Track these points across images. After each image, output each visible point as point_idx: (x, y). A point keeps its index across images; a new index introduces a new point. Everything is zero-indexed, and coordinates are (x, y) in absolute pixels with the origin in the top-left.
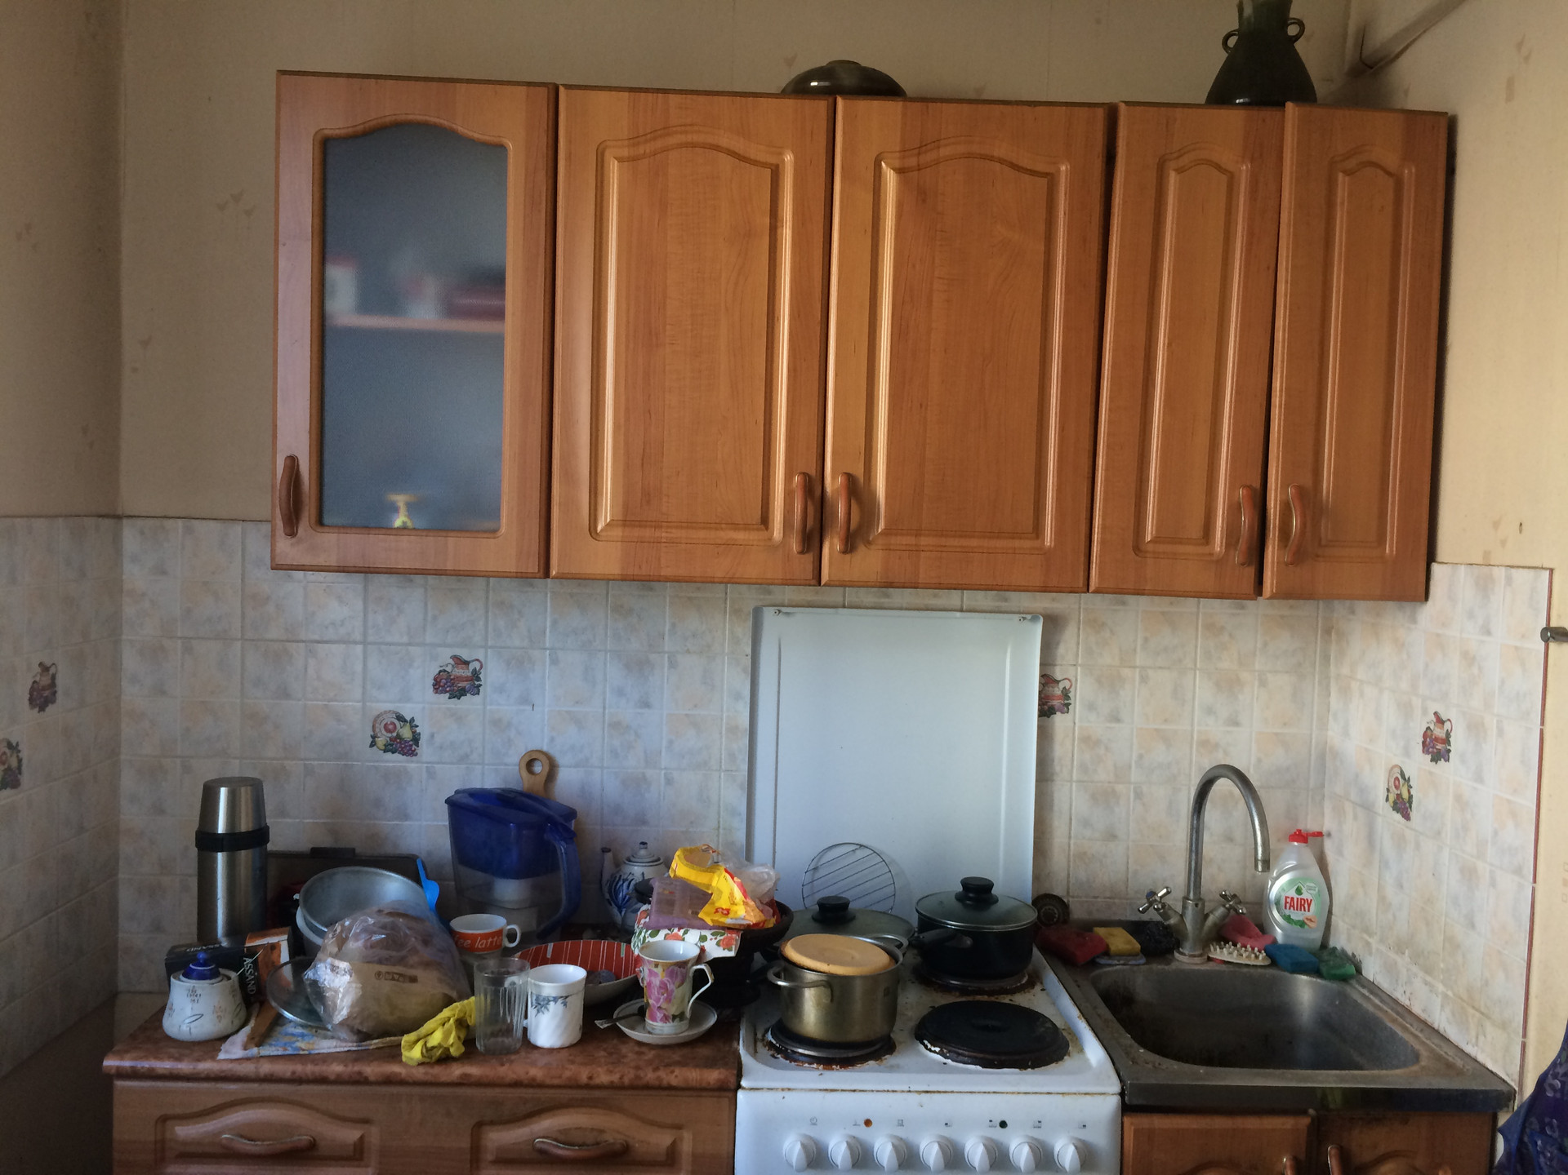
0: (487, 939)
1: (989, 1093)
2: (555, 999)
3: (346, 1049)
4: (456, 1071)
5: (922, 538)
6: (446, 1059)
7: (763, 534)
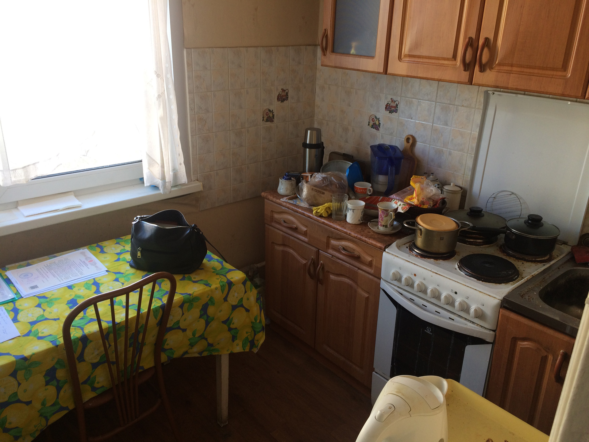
0: (361, 190)
1: (456, 281)
2: (351, 209)
3: (306, 207)
4: (323, 220)
5: (514, 68)
6: (321, 216)
7: (454, 62)
